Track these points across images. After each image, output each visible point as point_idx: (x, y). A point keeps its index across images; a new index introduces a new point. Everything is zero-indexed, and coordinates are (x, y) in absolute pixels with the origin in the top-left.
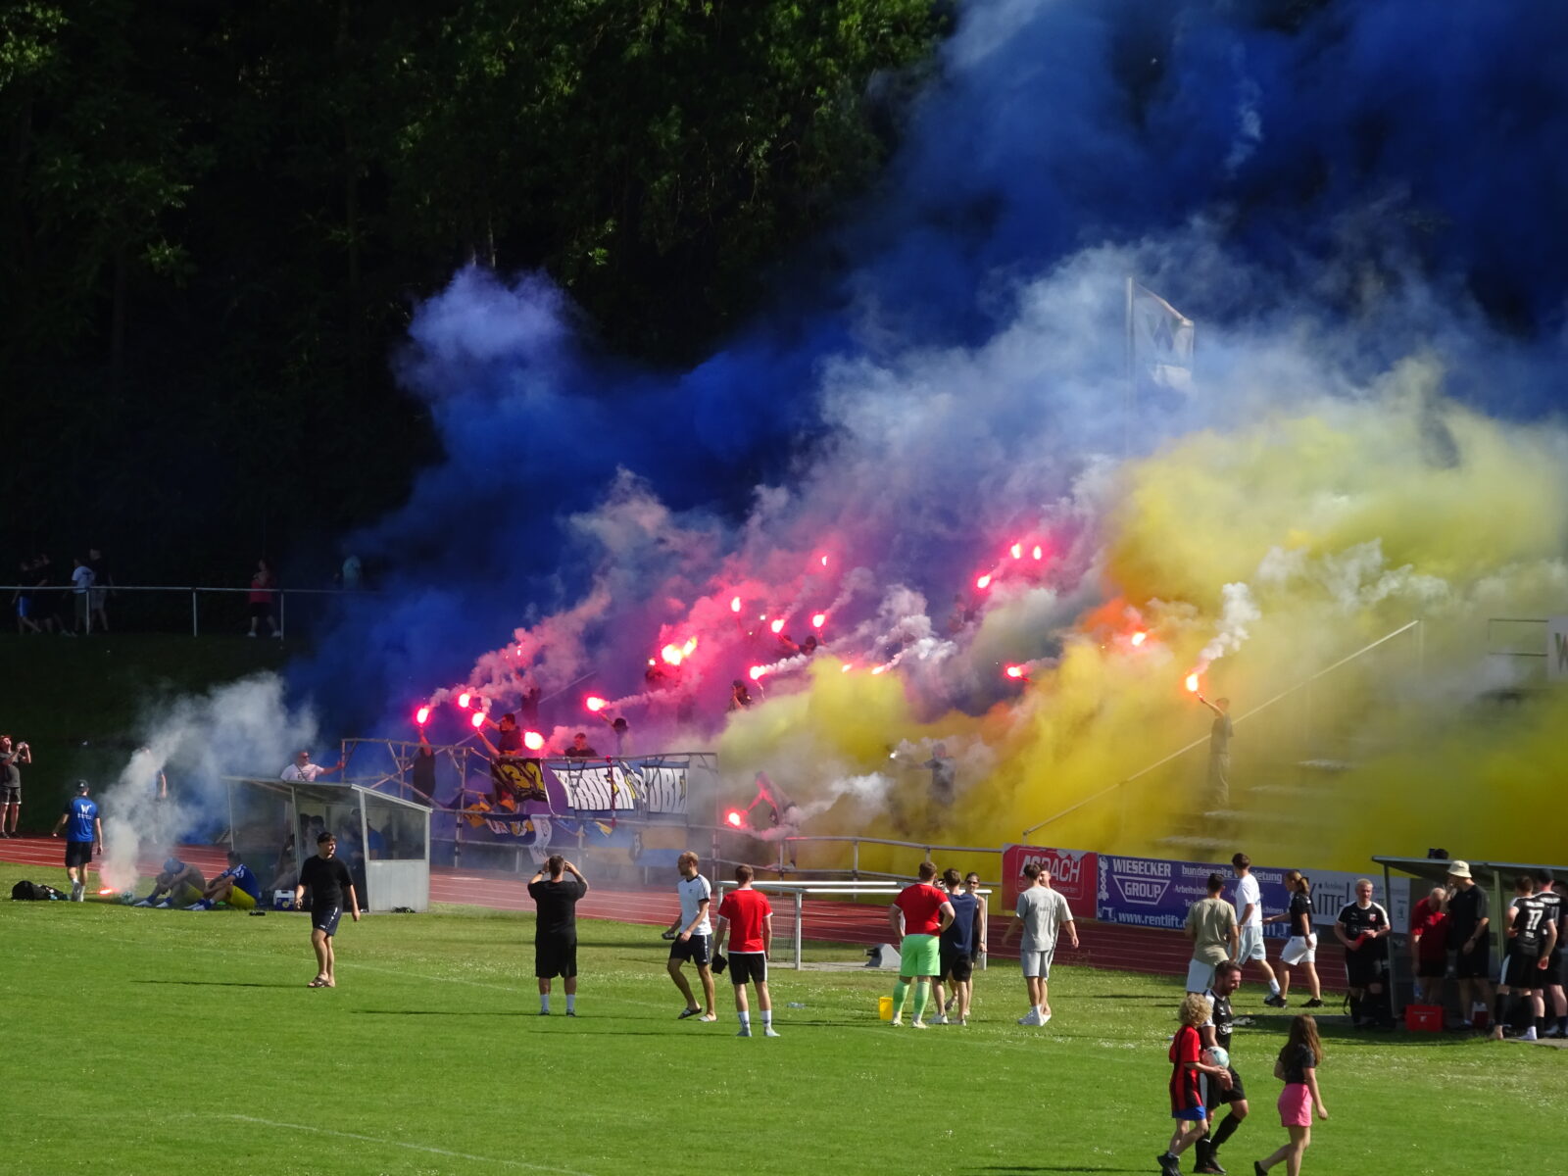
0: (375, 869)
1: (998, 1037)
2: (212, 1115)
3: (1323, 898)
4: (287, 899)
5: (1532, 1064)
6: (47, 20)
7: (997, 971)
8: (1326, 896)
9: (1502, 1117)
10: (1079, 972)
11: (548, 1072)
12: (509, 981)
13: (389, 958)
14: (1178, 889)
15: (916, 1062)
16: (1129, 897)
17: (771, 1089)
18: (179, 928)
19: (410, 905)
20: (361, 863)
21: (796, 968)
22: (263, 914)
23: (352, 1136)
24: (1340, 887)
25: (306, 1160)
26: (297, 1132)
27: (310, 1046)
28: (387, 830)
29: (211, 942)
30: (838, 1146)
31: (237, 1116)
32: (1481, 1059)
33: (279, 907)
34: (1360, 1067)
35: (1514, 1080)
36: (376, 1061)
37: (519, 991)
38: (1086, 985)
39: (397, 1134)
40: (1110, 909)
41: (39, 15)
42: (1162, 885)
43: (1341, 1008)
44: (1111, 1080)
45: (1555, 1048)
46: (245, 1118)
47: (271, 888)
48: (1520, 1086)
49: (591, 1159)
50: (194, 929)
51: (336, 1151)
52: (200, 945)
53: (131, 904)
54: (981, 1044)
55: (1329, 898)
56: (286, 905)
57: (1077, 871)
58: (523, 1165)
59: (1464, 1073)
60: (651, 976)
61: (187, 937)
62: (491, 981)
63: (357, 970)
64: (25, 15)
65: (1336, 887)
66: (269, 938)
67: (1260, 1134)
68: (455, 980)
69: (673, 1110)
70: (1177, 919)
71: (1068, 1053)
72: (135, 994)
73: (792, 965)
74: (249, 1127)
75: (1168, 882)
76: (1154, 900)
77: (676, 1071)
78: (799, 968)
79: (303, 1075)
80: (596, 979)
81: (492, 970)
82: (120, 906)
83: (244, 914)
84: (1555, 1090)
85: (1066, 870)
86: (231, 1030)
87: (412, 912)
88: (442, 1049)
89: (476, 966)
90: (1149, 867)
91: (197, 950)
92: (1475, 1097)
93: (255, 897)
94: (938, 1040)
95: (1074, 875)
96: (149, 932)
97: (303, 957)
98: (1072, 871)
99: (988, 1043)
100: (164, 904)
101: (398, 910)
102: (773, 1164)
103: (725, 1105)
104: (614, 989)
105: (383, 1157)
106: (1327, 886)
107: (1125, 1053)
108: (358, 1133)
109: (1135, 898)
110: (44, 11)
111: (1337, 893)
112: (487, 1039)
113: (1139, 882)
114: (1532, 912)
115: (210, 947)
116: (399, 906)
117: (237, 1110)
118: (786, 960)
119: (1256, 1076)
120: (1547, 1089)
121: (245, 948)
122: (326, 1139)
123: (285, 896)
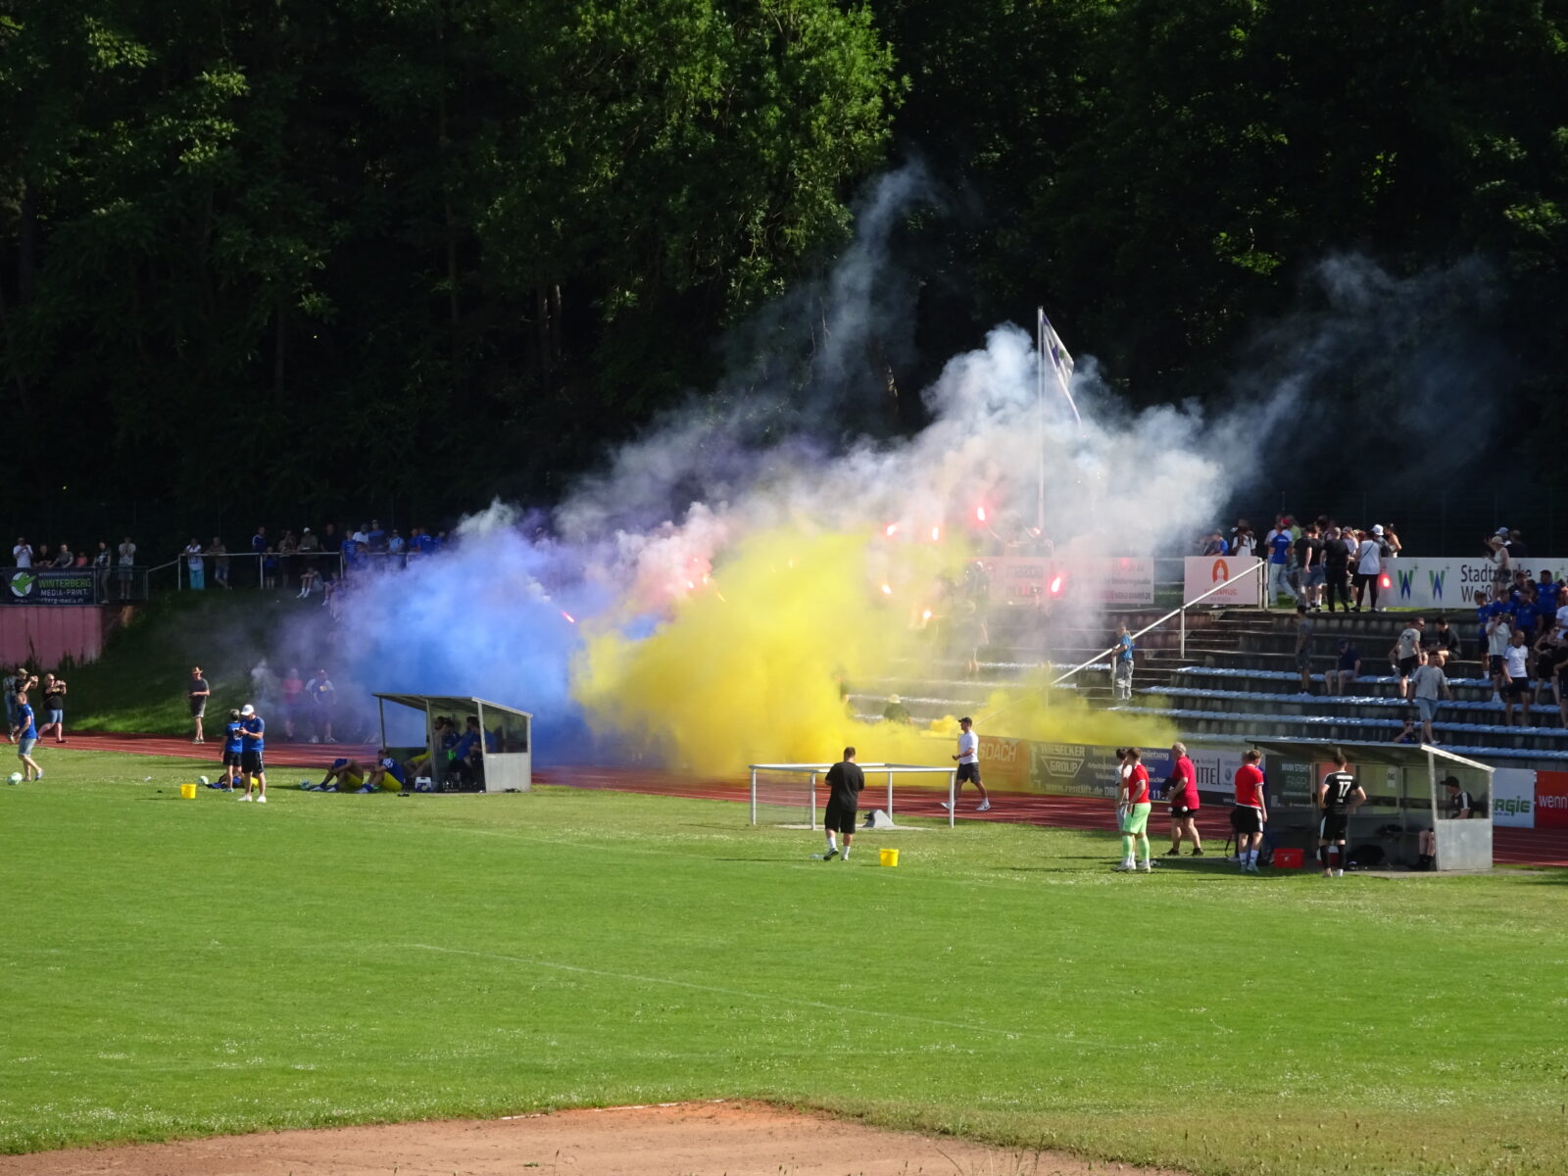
0: (490, 760)
1: (973, 878)
2: (399, 945)
3: (1200, 771)
4: (425, 784)
5: (1372, 891)
6: (223, 130)
7: (961, 828)
8: (1202, 769)
9: (1357, 931)
10: (1023, 829)
11: (643, 909)
12: (600, 842)
13: (509, 826)
14: (1090, 765)
15: (915, 897)
16: (1053, 772)
17: (811, 918)
18: (348, 806)
19: (517, 786)
20: (479, 755)
21: (812, 829)
22: (408, 795)
23: (507, 958)
24: (1213, 762)
25: (475, 977)
26: (464, 956)
27: (463, 892)
28: (498, 732)
29: (373, 816)
30: (868, 960)
31: (418, 945)
32: (1334, 888)
33: (419, 790)
34: (1245, 895)
35: (1360, 903)
36: (513, 903)
37: (609, 849)
38: (1030, 838)
39: (540, 957)
40: (1039, 782)
41: (217, 127)
42: (1078, 763)
43: (1224, 852)
44: (1062, 908)
45: (1387, 879)
46: (423, 946)
47: (412, 776)
48: (1366, 908)
49: (687, 973)
50: (358, 806)
51: (497, 970)
52: (366, 819)
53: (308, 789)
54: (960, 883)
55: (1205, 771)
56: (424, 788)
57: (1014, 754)
58: (638, 978)
59: (1322, 898)
60: (705, 836)
61: (355, 812)
62: (587, 842)
63: (486, 835)
64: (206, 127)
65: (1209, 762)
66: (415, 812)
67: (1180, 946)
68: (560, 842)
69: (739, 936)
70: (1090, 788)
71: (1025, 889)
72: (325, 857)
73: (809, 827)
74: (429, 953)
75: (1082, 761)
76: (1072, 774)
77: (738, 906)
78: (814, 829)
79: (460, 914)
80: (665, 839)
81: (586, 834)
82: (300, 792)
83: (393, 796)
84: (1392, 910)
85: (1006, 753)
86: (401, 881)
87: (519, 792)
88: (561, 893)
89: (573, 831)
90: (1068, 750)
91: (365, 823)
92: (1335, 916)
93: (401, 782)
94: (927, 880)
95: (1011, 756)
96: (326, 810)
97: (444, 826)
98: (1010, 753)
99: (964, 882)
100: (333, 789)
101: (508, 791)
102: (822, 974)
103: (777, 931)
104: (680, 847)
105: (532, 974)
106: (1203, 761)
107: (1068, 888)
108: (510, 956)
109: (1058, 772)
110: (221, 123)
111: (1210, 766)
112: (592, 885)
113: (1061, 761)
114: (1342, 783)
115: (372, 820)
116: (509, 788)
117: (418, 942)
118: (803, 823)
119: (1169, 904)
120: (1387, 910)
121: (400, 820)
122: (488, 961)
123: (423, 781)
